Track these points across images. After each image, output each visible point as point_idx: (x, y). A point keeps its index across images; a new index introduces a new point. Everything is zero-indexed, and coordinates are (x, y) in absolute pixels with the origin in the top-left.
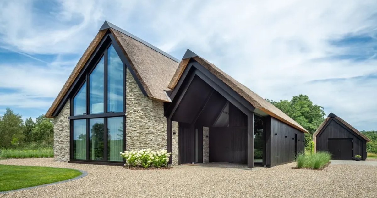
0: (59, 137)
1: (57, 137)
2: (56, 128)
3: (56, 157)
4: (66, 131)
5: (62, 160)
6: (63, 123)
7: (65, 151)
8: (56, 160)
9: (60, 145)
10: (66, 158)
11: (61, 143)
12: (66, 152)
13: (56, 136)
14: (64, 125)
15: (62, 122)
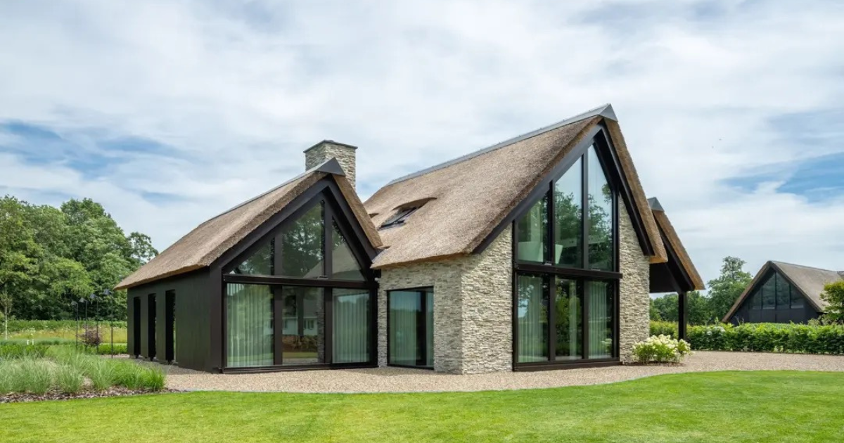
0: (479, 311)
1: (473, 309)
2: (471, 285)
3: (469, 362)
4: (500, 297)
5: (487, 368)
6: (492, 275)
7: (496, 345)
8: (472, 369)
9: (482, 331)
10: (500, 361)
11: (485, 326)
12: (499, 347)
13: (471, 306)
14: (494, 280)
15: (489, 272)
